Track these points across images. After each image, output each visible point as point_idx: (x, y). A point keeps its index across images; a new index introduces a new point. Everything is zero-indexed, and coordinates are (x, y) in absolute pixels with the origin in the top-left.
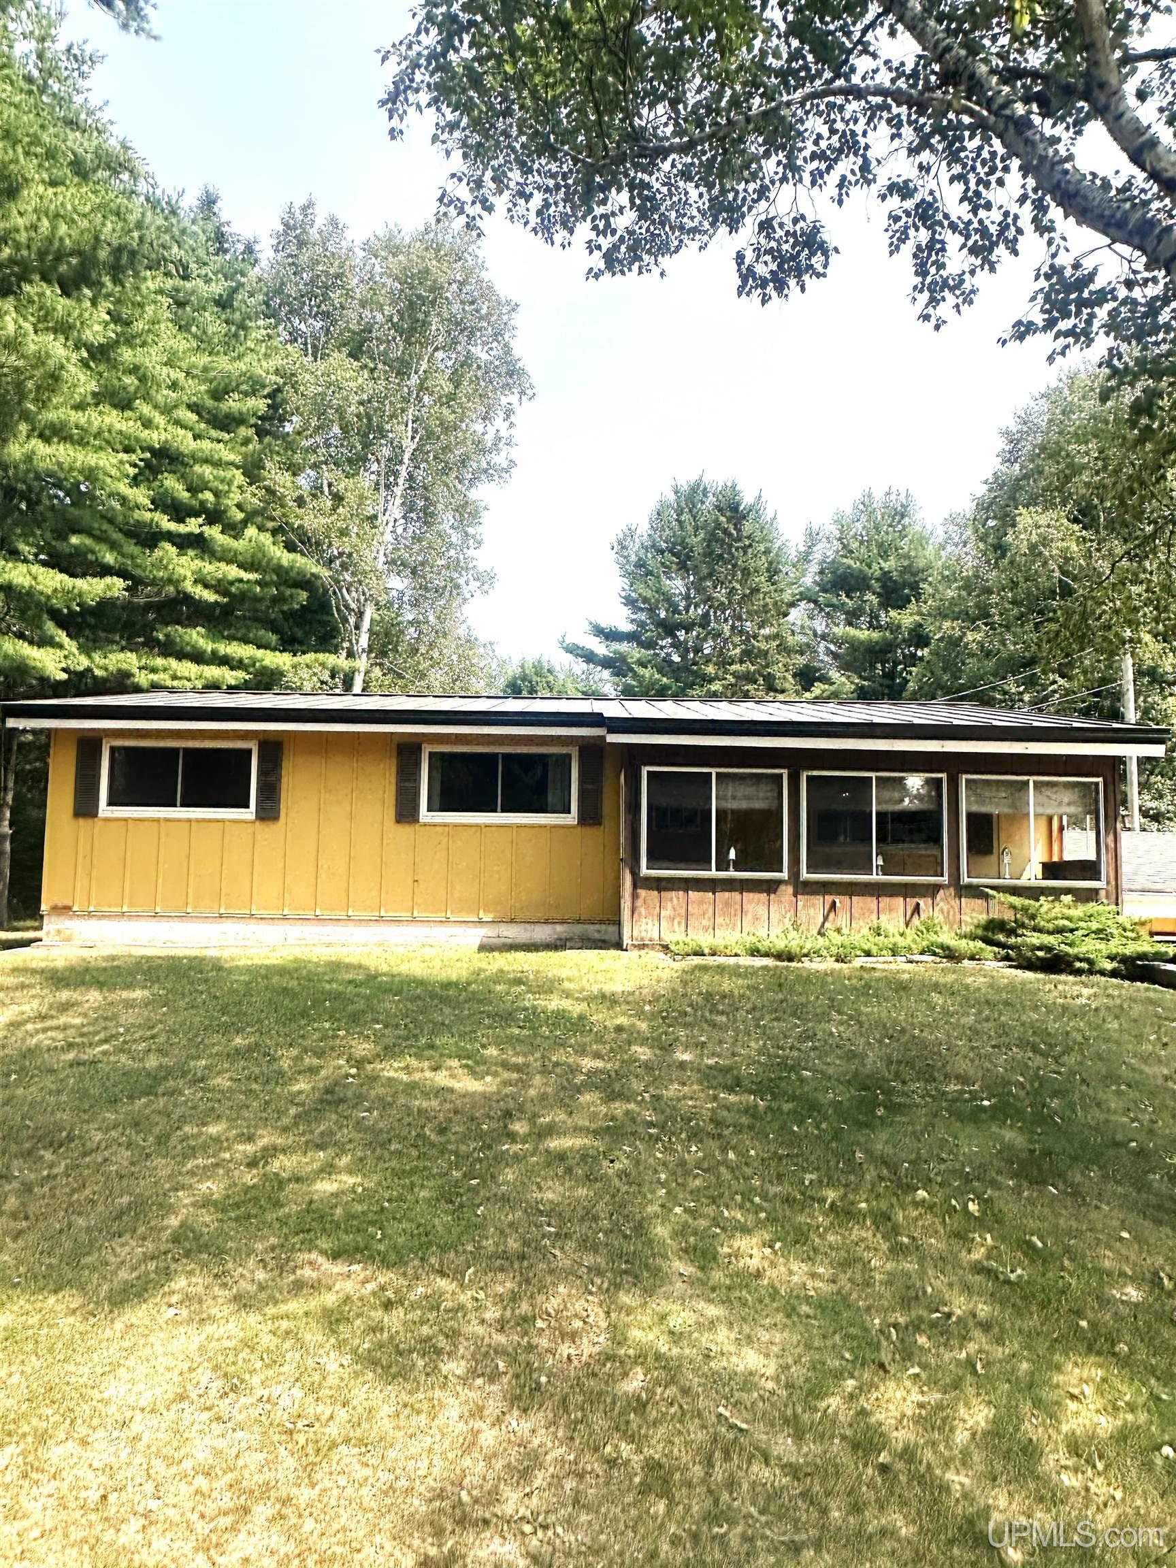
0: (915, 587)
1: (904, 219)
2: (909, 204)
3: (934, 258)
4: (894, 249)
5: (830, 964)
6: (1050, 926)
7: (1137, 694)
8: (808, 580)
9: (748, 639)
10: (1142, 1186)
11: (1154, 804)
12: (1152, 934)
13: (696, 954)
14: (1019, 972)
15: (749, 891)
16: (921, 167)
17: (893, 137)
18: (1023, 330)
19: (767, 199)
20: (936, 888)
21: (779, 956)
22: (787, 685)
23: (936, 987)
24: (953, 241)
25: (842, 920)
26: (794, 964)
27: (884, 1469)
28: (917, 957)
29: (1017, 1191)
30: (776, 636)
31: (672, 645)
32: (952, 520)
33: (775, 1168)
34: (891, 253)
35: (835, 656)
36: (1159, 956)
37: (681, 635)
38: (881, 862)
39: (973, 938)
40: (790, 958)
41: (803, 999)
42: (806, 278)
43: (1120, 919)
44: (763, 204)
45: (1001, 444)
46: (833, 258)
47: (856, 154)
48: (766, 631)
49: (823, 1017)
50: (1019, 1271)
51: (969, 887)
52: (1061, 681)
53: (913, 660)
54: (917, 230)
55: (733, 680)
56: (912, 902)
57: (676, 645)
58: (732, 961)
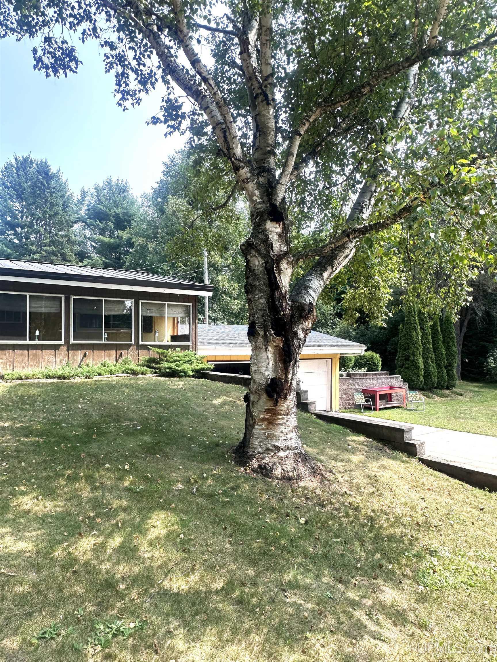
0: (129, 222)
1: (111, 59)
2: (113, 53)
3: (124, 80)
4: (108, 71)
5: (83, 380)
6: (172, 360)
7: (209, 273)
8: (82, 213)
9: (53, 236)
10: (189, 449)
11: (214, 315)
12: (208, 361)
13: (18, 379)
14: (159, 378)
15: (45, 349)
16: (119, 38)
17: (107, 20)
18: (155, 121)
19: (49, 27)
20: (129, 346)
21: (59, 378)
22: (72, 259)
23: (126, 386)
24: (132, 76)
25: (89, 361)
26: (66, 381)
27: (75, 572)
28: (121, 375)
29: (144, 459)
30: (67, 236)
31: (14, 234)
32: (144, 196)
33: (44, 465)
34: (106, 72)
35: (94, 247)
36: (208, 369)
37: (19, 230)
38: (106, 336)
39: (143, 365)
40: (65, 378)
41: (68, 395)
42: (68, 71)
43: (196, 356)
44: (46, 29)
45: (163, 168)
46: (80, 65)
47: (91, 22)
48: (62, 233)
49: (76, 401)
50: (141, 487)
51: (143, 345)
52: (183, 267)
53: (127, 252)
54: (117, 65)
55: (45, 254)
56: (119, 352)
57: (16, 234)
58: (36, 381)
